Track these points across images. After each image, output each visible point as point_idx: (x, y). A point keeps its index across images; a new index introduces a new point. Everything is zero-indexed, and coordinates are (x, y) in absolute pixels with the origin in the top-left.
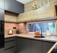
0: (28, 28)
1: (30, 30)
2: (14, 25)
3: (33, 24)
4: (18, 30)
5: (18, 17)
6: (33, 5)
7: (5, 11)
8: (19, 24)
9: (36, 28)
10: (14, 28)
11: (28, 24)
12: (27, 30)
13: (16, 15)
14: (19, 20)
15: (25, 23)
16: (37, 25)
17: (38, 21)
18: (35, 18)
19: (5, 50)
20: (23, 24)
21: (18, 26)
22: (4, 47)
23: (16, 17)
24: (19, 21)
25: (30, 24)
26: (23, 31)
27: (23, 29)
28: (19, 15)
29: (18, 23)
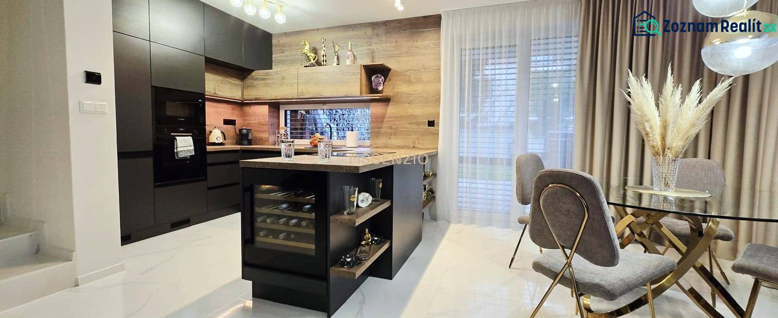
0: (286, 125)
1: (291, 133)
2: (228, 112)
3: (307, 112)
4: (245, 131)
5: (249, 81)
6: (307, 47)
7: (206, 61)
8: (247, 109)
9: (319, 126)
10: (227, 122)
11: (286, 111)
12: (282, 131)
13: (241, 73)
14: (251, 94)
15: (275, 106)
16: (322, 116)
17: (324, 103)
18: (310, 91)
19: (209, 189)
20: (265, 109)
21: (243, 115)
22: (206, 180)
23: (237, 82)
24: (252, 97)
25: (296, 112)
26: (265, 135)
27: (265, 128)
28: (254, 74)
29: (241, 104)
